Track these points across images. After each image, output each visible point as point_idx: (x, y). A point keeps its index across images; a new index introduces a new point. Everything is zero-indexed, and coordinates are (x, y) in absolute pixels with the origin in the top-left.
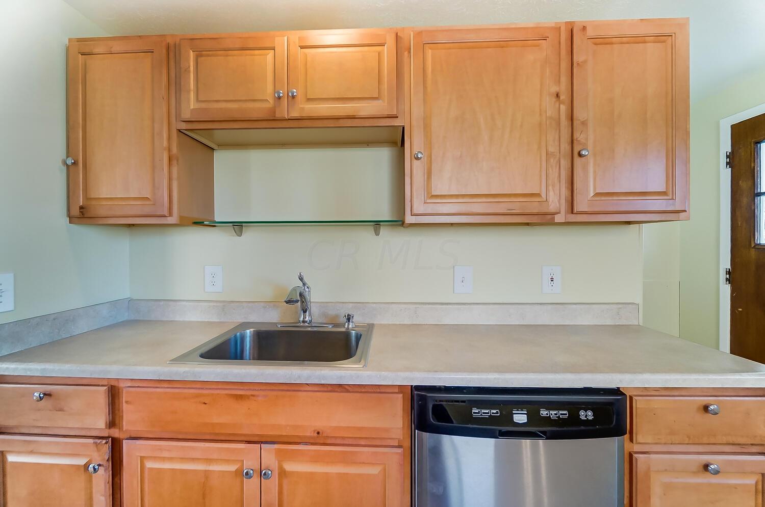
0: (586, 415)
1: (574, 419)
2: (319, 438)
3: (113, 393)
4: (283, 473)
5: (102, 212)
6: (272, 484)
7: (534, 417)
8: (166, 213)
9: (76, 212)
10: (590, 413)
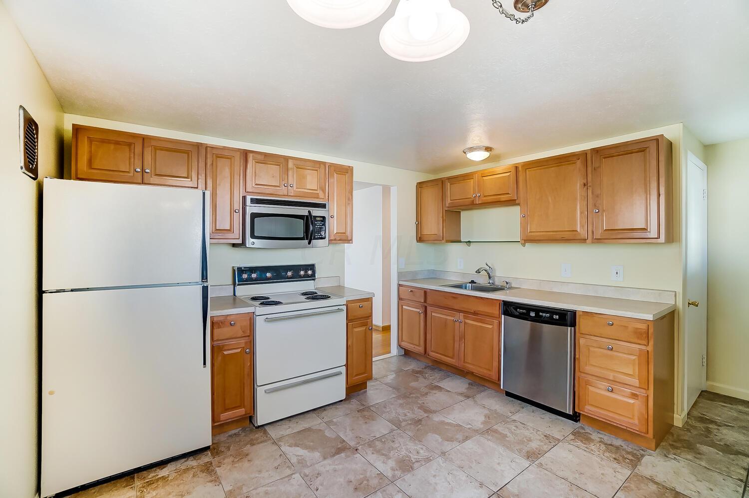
0: (556, 317)
1: (551, 317)
2: (475, 313)
3: (425, 293)
4: (465, 323)
5: (425, 239)
6: (462, 325)
7: (537, 315)
8: (441, 239)
9: (418, 239)
10: (557, 316)
